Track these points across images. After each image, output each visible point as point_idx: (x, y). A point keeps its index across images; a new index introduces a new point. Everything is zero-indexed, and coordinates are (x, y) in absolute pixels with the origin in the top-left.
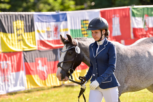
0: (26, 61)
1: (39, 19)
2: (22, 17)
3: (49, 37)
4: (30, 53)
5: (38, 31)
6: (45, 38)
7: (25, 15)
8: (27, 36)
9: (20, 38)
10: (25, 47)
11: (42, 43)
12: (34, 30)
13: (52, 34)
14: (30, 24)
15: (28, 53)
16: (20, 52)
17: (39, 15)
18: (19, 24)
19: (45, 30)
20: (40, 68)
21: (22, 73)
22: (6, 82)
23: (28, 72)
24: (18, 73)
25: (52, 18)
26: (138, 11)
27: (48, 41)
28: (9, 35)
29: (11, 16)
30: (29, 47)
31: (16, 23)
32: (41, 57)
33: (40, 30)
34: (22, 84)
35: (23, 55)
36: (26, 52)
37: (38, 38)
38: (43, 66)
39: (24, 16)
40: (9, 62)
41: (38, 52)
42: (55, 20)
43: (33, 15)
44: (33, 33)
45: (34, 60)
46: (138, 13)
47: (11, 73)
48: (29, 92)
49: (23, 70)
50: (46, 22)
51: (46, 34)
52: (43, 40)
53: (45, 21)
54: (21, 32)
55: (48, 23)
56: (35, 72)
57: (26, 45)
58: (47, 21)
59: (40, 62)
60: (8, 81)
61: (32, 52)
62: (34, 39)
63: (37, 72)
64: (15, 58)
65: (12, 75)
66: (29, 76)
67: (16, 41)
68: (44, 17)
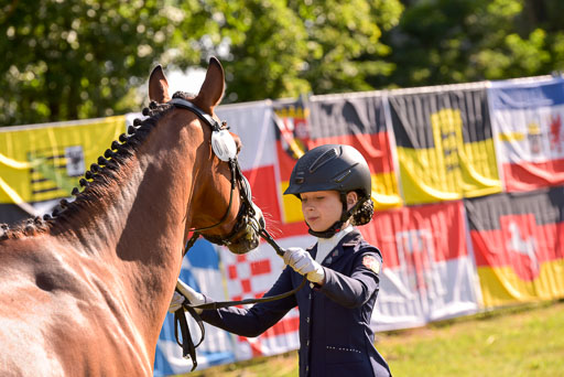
0: (472, 226)
1: (503, 101)
2: (454, 99)
3: (535, 151)
4: (484, 203)
5: (504, 138)
6: (525, 157)
7: (464, 92)
8: (470, 153)
9: (452, 159)
10: (468, 187)
11: (518, 171)
12: (491, 135)
13: (546, 142)
14: (479, 116)
15: (477, 203)
16: (455, 203)
17: (505, 91)
18: (448, 120)
19: (524, 130)
20: (516, 245)
21: (465, 263)
22: (423, 289)
23: (482, 259)
24: (452, 262)
25: (541, 95)
27: (535, 164)
28: (423, 155)
29: (424, 99)
30: (480, 186)
31: (440, 119)
32: (517, 213)
33: (508, 132)
34: (468, 295)
35: (462, 210)
36: (472, 200)
37: (502, 158)
38: (523, 238)
39: (461, 95)
40: (426, 233)
41: (506, 199)
42: (549, 101)
43: (486, 90)
44: (489, 142)
45: (496, 224)
47: (435, 265)
49: (466, 253)
50: (525, 108)
51: (527, 144)
52: (517, 161)
53: (521, 104)
54: (455, 142)
55: (530, 112)
56: (502, 258)
57: (469, 179)
58: (529, 104)
59: (513, 227)
61: (491, 200)
62: (492, 161)
63: (509, 259)
64: (441, 220)
65: (436, 270)
66: (484, 270)
67: (443, 171)
68: (519, 95)
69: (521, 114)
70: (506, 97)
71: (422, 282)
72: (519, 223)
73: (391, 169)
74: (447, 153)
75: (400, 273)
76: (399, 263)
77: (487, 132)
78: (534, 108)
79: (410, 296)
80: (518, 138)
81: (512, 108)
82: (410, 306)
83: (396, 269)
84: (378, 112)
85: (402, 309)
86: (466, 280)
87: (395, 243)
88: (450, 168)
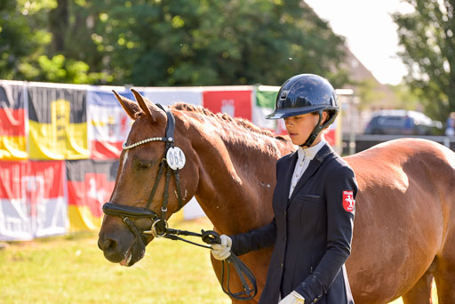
1: (96, 101)
2: (67, 94)
3: (110, 135)
5: (93, 124)
6: (104, 137)
7: (74, 91)
8: (72, 130)
9: (61, 133)
10: (69, 152)
11: (99, 146)
12: (86, 121)
13: (118, 129)
14: (81, 107)
16: (60, 162)
17: (98, 93)
18: (62, 107)
19: (105, 120)
21: (61, 202)
22: (34, 216)
23: (73, 200)
24: (53, 201)
26: (266, 97)
27: (111, 144)
28: (44, 128)
29: (49, 91)
30: (76, 153)
31: (57, 105)
32: (95, 172)
33: (97, 121)
34: (60, 224)
35: (64, 167)
36: (71, 161)
37: (91, 137)
38: (98, 189)
40: (40, 179)
41: (89, 163)
43: (85, 92)
44: (84, 124)
45: (82, 178)
46: (268, 101)
48: (70, 238)
50: (108, 106)
51: (107, 129)
52: (100, 139)
53: (105, 103)
54: (64, 122)
55: (110, 110)
56: (83, 201)
57: (69, 147)
59: (92, 182)
60: (36, 214)
61: (82, 163)
62: (85, 137)
63: (88, 202)
64: (50, 172)
65: (42, 203)
66: (73, 207)
67: (55, 140)
69: (105, 110)
70: (98, 98)
71: (34, 212)
72: (96, 179)
73: (23, 134)
74: (59, 128)
75: (21, 204)
76: (21, 197)
77: (83, 118)
78: (113, 106)
79: (26, 219)
80: (102, 124)
81: (100, 105)
82: (25, 227)
83: (19, 199)
84: (20, 95)
85: (20, 227)
86: (60, 214)
87: (21, 183)
88: (60, 138)
